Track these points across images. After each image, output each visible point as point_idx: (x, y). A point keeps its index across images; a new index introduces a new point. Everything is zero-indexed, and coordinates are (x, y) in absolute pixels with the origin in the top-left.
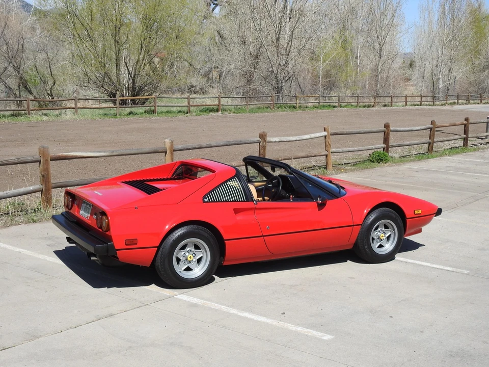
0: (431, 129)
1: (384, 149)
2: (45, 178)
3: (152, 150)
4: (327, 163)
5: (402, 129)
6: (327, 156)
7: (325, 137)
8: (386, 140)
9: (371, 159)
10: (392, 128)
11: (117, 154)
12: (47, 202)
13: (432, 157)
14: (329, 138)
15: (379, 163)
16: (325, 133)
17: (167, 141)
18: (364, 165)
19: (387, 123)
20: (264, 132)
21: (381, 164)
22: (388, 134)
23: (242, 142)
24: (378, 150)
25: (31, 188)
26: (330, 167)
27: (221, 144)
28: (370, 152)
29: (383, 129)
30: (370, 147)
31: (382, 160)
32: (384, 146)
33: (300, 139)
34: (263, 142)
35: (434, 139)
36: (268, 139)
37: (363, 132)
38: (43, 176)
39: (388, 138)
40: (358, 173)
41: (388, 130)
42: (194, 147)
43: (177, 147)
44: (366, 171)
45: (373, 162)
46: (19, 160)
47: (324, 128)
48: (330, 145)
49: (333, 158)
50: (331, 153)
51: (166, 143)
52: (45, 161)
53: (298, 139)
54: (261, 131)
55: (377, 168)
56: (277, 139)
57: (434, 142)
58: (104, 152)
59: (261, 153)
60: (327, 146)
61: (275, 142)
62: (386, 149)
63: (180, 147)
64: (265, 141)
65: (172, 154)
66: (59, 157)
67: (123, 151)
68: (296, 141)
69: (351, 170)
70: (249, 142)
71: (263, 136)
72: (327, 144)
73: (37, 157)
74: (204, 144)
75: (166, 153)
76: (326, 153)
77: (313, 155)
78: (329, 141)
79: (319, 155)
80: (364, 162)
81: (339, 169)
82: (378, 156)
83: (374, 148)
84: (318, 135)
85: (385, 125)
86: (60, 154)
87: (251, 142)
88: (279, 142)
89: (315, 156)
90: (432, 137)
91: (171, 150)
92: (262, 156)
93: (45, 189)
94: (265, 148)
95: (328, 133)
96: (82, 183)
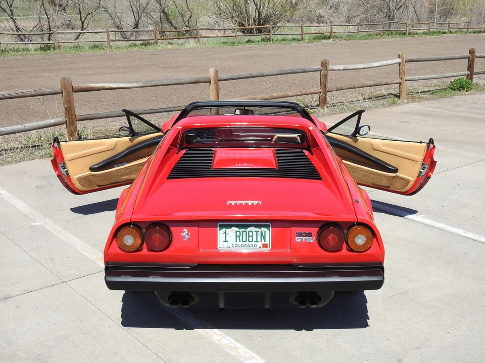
1: (468, 76)
2: (69, 111)
3: (194, 80)
4: (400, 91)
6: (400, 84)
7: (400, 64)
8: (470, 67)
9: (452, 87)
10: (477, 54)
11: (152, 84)
12: (71, 135)
14: (403, 65)
15: (460, 91)
16: (399, 60)
17: (212, 70)
18: (442, 94)
19: (473, 49)
20: (325, 60)
21: (463, 92)
22: (473, 60)
23: (299, 71)
24: (462, 77)
25: (53, 121)
26: (403, 95)
27: (274, 73)
28: (452, 79)
29: (467, 54)
30: (451, 74)
31: (463, 88)
32: (468, 72)
33: (369, 66)
34: (325, 70)
36: (330, 67)
37: (443, 58)
38: (66, 109)
39: (473, 65)
40: (433, 102)
41: (473, 56)
42: (242, 76)
43: (221, 76)
44: (443, 100)
45: (454, 90)
46: (37, 92)
47: (399, 55)
48: (404, 72)
49: (407, 85)
50: (406, 80)
51: (210, 73)
52: (69, 92)
53: (366, 66)
54: (322, 59)
55: (456, 97)
56: (341, 67)
58: (137, 82)
59: (322, 81)
60: (401, 73)
61: (339, 70)
62: (470, 77)
63: (226, 76)
64: (326, 69)
65: (217, 84)
66: (83, 88)
67: (159, 82)
68: (364, 68)
69: (427, 99)
70: (307, 70)
71: (324, 64)
72: (401, 71)
73: (58, 88)
74: (254, 73)
75: (210, 82)
76: (400, 81)
77: (384, 83)
78: (403, 68)
79: (391, 83)
80: (445, 89)
81: (414, 98)
82: (460, 83)
83: (455, 75)
84: (390, 62)
85: (470, 51)
86: (84, 86)
87: (310, 70)
88: (344, 70)
89: (386, 84)
91: (215, 80)
92: (324, 85)
93: (69, 122)
94: (326, 76)
95: (403, 60)
96: (112, 115)
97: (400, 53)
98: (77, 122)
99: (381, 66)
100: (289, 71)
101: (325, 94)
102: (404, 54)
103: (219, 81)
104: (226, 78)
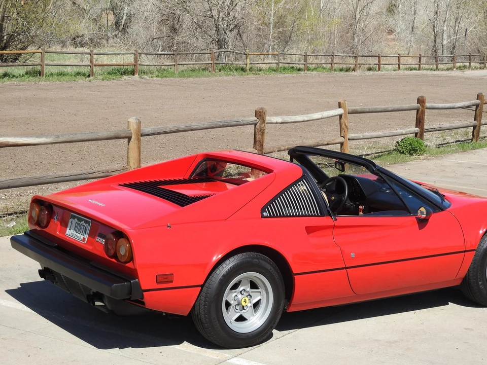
0: (477, 106)
1: (416, 134)
3: (112, 134)
5: (440, 105)
6: (342, 144)
7: (341, 116)
8: (419, 122)
9: (400, 149)
10: (428, 105)
14: (345, 118)
15: (412, 155)
16: (340, 111)
17: (132, 120)
19: (422, 97)
20: (262, 109)
21: (414, 156)
22: (423, 113)
23: (232, 124)
28: (399, 139)
30: (398, 131)
31: (415, 150)
32: (417, 130)
34: (261, 124)
35: (480, 121)
36: (268, 119)
37: (390, 109)
39: (423, 119)
41: (423, 106)
42: (169, 129)
43: (144, 129)
45: (403, 153)
47: (340, 104)
48: (347, 127)
50: (349, 140)
51: (131, 124)
53: (306, 119)
54: (257, 107)
56: (279, 119)
57: (481, 124)
59: (257, 139)
60: (343, 129)
61: (277, 123)
62: (420, 135)
63: (149, 130)
64: (263, 121)
65: (139, 140)
67: (72, 136)
68: (303, 121)
70: (242, 123)
71: (260, 114)
72: (343, 126)
74: (182, 127)
75: (130, 138)
76: (341, 139)
78: (346, 121)
80: (392, 152)
82: (410, 144)
83: (404, 133)
84: (331, 113)
85: (418, 99)
87: (245, 123)
88: (282, 123)
91: (137, 135)
92: (259, 143)
94: (262, 132)
95: (345, 111)
97: (341, 101)
99: (321, 118)
100: (221, 124)
102: (346, 102)
103: (142, 135)
104: (150, 132)
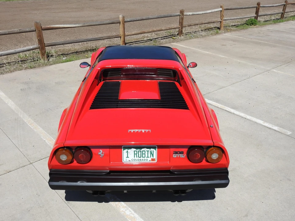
0: (284, 5)
2: (41, 41)
3: (111, 22)
4: (221, 26)
5: (267, 5)
6: (221, 22)
7: (221, 11)
8: (257, 12)
9: (247, 23)
10: (261, 5)
11: (87, 25)
12: (43, 55)
13: (283, 21)
14: (223, 12)
16: (221, 9)
17: (121, 16)
18: (242, 27)
19: (259, 2)
20: (182, 9)
21: (252, 26)
22: (259, 9)
23: (168, 16)
24: (252, 18)
25: (31, 47)
26: (222, 28)
27: (155, 17)
28: (247, 19)
29: (256, 6)
30: (247, 16)
31: (253, 24)
32: (256, 15)
33: (205, 13)
34: (182, 16)
35: (285, 11)
36: (185, 13)
37: (243, 8)
38: (39, 40)
39: (258, 11)
40: (237, 32)
41: (259, 6)
42: (138, 19)
43: (126, 20)
44: (243, 31)
45: (248, 25)
46: (21, 31)
47: (221, 6)
48: (223, 16)
49: (224, 23)
50: (224, 20)
51: (120, 18)
52: (40, 30)
53: (204, 13)
55: (249, 29)
56: (191, 13)
57: (285, 12)
58: (79, 24)
59: (180, 22)
60: (222, 16)
61: (189, 15)
62: (256, 18)
63: (128, 20)
64: (183, 15)
65: (124, 24)
66: (48, 28)
67: (91, 23)
68: (202, 14)
69: (234, 31)
70: (173, 15)
71: (182, 12)
72: (222, 15)
73: (33, 28)
74: (144, 18)
75: (120, 23)
76: (221, 20)
77: (213, 22)
79: (216, 21)
80: (243, 25)
81: (227, 29)
82: (251, 21)
83: (249, 17)
84: (216, 10)
85: (257, 3)
86: (49, 26)
87: (174, 15)
88: (192, 15)
89: (214, 22)
90: (284, 10)
91: (123, 22)
92: (181, 23)
93: (41, 48)
94: (182, 19)
95: (223, 9)
96: (65, 43)
97: (222, 5)
98: (46, 47)
99: (211, 12)
100: (163, 16)
101: (182, 28)
102: (224, 6)
103: (125, 22)
104: (129, 21)
